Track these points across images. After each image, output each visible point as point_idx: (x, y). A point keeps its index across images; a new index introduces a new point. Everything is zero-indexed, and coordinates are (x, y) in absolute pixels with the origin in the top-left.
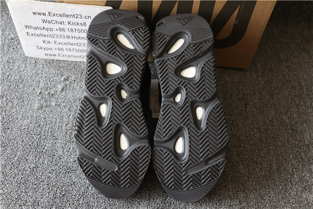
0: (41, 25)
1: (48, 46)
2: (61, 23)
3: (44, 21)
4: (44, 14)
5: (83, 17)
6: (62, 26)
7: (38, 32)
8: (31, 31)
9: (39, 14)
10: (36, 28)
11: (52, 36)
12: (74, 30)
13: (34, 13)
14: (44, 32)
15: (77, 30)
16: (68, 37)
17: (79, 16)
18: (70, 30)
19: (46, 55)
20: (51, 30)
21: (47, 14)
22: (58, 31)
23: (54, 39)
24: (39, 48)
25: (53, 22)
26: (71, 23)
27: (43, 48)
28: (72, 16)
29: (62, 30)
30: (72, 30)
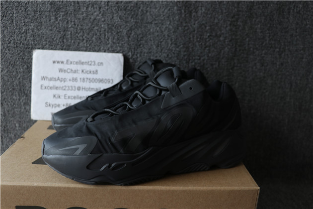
0: (57, 75)
1: (58, 101)
2: (75, 72)
3: (61, 70)
4: (62, 62)
5: (96, 63)
6: (75, 75)
7: (52, 84)
8: (46, 83)
9: (58, 62)
10: (51, 80)
12: (86, 80)
13: (54, 62)
14: (58, 84)
15: (88, 80)
16: (79, 89)
18: (82, 80)
20: (64, 80)
21: (65, 62)
22: (71, 81)
23: (65, 92)
24: (48, 105)
25: (69, 71)
26: (84, 71)
27: (51, 105)
28: (87, 63)
29: (75, 80)
30: (84, 79)
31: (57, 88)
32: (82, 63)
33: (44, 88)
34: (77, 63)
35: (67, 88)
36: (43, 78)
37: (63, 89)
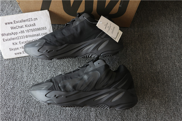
0: (11, 31)
1: (16, 46)
2: (22, 27)
3: (12, 28)
4: (11, 23)
5: (33, 19)
6: (22, 29)
7: (9, 37)
8: (6, 37)
9: (9, 23)
10: (8, 35)
11: (18, 38)
12: (29, 30)
13: (6, 24)
14: (13, 36)
15: (31, 30)
16: (27, 36)
17: (31, 20)
18: (27, 31)
19: (16, 54)
20: (16, 33)
21: (13, 22)
22: (21, 33)
23: (19, 40)
24: (11, 49)
25: (17, 27)
26: (27, 26)
27: (13, 49)
28: (27, 20)
29: (23, 32)
30: (28, 31)
31: (13, 39)
32: (24, 21)
33: (5, 40)
34: (21, 22)
35: (19, 38)
36: (3, 35)
37: (17, 38)
